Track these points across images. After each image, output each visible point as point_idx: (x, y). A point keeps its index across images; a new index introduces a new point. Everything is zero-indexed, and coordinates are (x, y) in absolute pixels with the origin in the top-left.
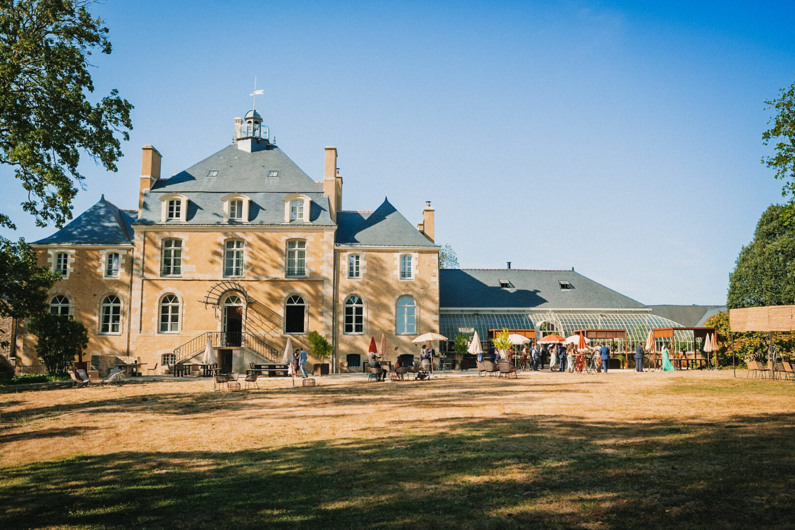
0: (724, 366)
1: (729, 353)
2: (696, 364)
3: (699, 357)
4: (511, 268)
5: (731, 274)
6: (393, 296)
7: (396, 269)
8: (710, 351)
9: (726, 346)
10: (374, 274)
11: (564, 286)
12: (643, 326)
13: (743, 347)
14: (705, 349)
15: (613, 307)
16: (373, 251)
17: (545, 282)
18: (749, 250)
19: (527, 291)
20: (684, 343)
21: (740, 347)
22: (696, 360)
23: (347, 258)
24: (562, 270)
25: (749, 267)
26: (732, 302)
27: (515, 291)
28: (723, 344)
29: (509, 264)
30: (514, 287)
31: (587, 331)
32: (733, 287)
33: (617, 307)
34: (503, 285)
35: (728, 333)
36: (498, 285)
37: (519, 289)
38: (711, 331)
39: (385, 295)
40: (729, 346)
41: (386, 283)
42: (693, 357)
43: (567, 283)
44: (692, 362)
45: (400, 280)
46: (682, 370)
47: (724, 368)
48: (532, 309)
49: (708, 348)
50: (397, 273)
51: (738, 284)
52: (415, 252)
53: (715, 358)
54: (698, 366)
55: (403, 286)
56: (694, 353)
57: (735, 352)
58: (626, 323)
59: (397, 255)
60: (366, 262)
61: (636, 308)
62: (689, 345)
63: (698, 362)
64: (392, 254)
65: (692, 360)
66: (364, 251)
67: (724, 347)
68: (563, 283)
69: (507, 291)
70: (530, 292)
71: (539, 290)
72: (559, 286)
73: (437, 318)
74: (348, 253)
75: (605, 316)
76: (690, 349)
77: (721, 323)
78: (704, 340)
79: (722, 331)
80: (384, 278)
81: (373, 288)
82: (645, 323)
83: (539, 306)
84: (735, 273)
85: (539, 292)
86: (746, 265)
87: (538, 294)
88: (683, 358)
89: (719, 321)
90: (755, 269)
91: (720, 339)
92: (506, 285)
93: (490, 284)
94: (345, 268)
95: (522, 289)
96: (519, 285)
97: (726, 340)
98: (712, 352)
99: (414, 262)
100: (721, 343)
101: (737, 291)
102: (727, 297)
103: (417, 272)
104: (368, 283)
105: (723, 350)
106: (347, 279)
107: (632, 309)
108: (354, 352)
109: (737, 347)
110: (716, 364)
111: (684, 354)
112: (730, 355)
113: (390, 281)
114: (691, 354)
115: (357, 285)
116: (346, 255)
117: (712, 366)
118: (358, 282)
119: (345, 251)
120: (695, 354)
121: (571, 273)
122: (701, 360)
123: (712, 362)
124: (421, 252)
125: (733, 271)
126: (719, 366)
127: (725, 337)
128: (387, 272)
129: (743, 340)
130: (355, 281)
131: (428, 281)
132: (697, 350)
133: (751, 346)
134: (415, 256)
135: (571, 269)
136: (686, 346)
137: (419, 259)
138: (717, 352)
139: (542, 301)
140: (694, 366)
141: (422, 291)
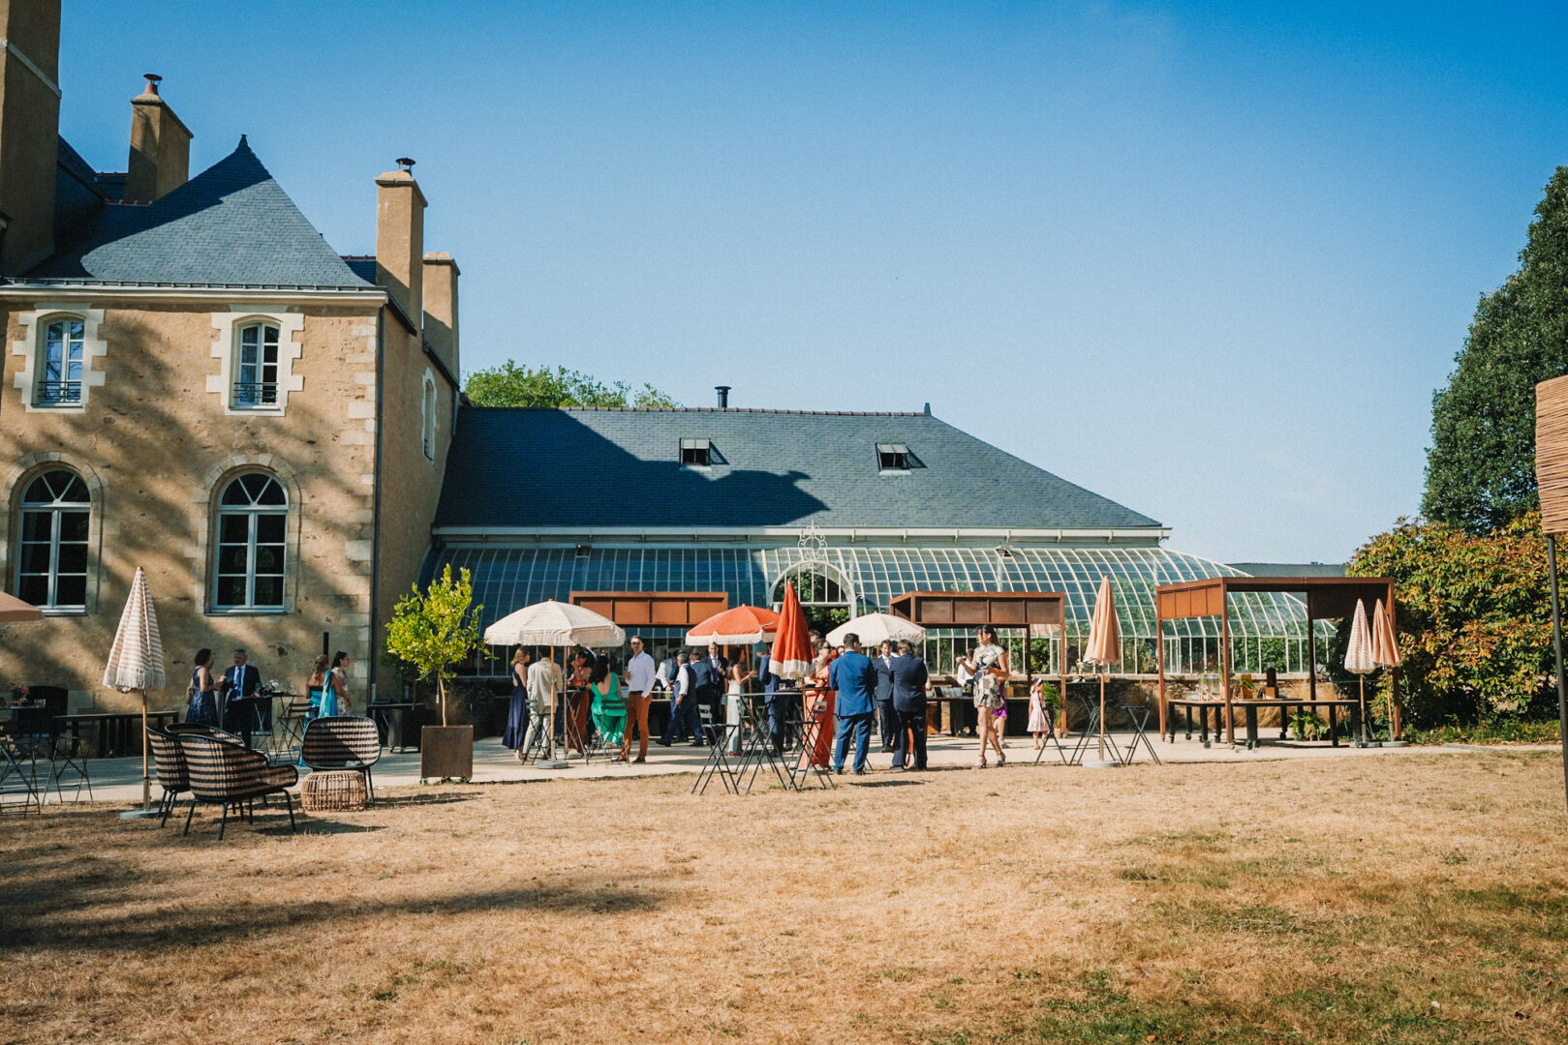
0: (1423, 725)
1: (1441, 677)
2: (1317, 721)
3: (1326, 693)
4: (730, 406)
5: (1437, 396)
6: (200, 473)
7: (216, 370)
8: (1372, 667)
9: (1430, 648)
10: (129, 391)
11: (888, 461)
12: (1140, 588)
13: (1496, 655)
14: (1349, 664)
15: (1044, 525)
16: (131, 305)
17: (830, 448)
18: (1504, 302)
19: (764, 475)
20: (1276, 641)
21: (1483, 653)
22: (1314, 706)
23: (31, 334)
24: (893, 411)
25: (1507, 360)
26: (1442, 492)
27: (728, 473)
28: (1418, 640)
29: (724, 392)
30: (725, 462)
31: (919, 600)
32: (1447, 439)
33: (1057, 526)
34: (691, 456)
35: (1434, 600)
36: (674, 456)
37: (739, 468)
38: (1372, 592)
39: (169, 470)
40: (1440, 650)
41: (169, 423)
42: (1303, 693)
43: (901, 449)
44: (1301, 713)
45: (228, 412)
46: (1261, 743)
47: (1424, 736)
48: (771, 531)
49: (1360, 656)
50: (220, 386)
51: (1464, 428)
52: (290, 310)
53: (1387, 695)
54: (1323, 729)
55: (238, 437)
56: (1305, 675)
57: (1467, 674)
58: (1081, 576)
59: (223, 323)
60: (104, 344)
61: (1119, 527)
62: (1294, 648)
63: (1324, 712)
64: (205, 315)
65: (1300, 706)
66: (96, 304)
67: (1423, 653)
68: (886, 449)
69: (697, 476)
70: (774, 476)
71: (807, 473)
72: (874, 461)
73: (363, 552)
74: (40, 313)
75: (1016, 554)
76: (1294, 665)
77: (1408, 561)
78: (1345, 630)
79: (1414, 591)
80: (167, 406)
81: (125, 443)
82: (1148, 576)
83: (799, 522)
84: (1455, 389)
85: (805, 477)
86: (1498, 352)
87: (800, 484)
88: (1269, 697)
89: (1402, 554)
90: (1533, 365)
91: (1407, 621)
92: (701, 456)
93: (644, 453)
94: (22, 369)
95: (752, 468)
96: (741, 456)
97: (1431, 626)
98: (1379, 671)
99: (287, 349)
100: (1411, 639)
101: (1460, 454)
102: (1423, 478)
103: (296, 382)
104: (107, 421)
105: (1417, 667)
106: (30, 409)
107: (1108, 533)
108: (44, 679)
109: (1474, 652)
110: (1393, 717)
111: (1272, 681)
112: (1444, 685)
113: (187, 415)
114: (1298, 684)
115: (66, 433)
116: (30, 318)
117: (1376, 729)
118: (67, 419)
119: (28, 305)
120: (1313, 681)
121: (919, 421)
122: (1332, 706)
123: (1377, 710)
124: (311, 310)
125: (1446, 385)
126: (1402, 726)
127: (1425, 614)
128: (178, 385)
129: (1496, 626)
130: (56, 418)
131: (333, 416)
132: (1319, 667)
133: (1527, 650)
134: (289, 323)
135: (922, 410)
136: (1282, 654)
137: (303, 336)
138: (1397, 673)
139: (811, 506)
140: (1308, 727)
141: (307, 454)
